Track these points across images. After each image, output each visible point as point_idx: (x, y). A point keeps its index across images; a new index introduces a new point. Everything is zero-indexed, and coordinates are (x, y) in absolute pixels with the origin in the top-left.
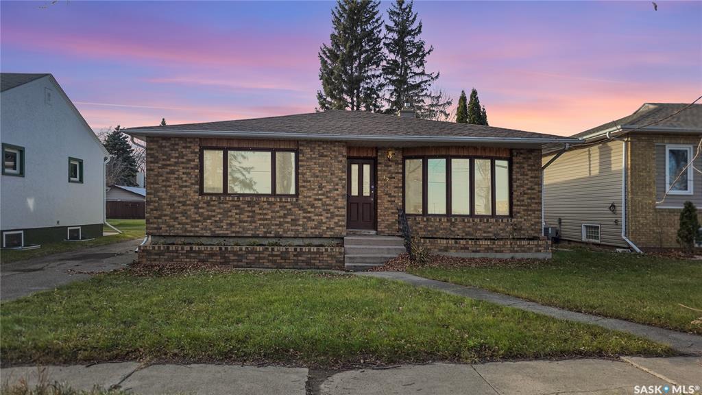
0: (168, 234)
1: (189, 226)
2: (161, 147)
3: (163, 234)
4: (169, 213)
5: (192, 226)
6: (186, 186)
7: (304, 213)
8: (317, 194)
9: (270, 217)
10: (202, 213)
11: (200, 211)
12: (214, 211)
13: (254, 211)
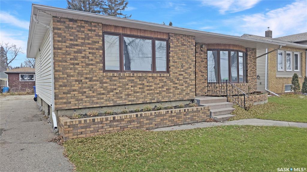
0: (76, 107)
1: (96, 99)
2: (68, 28)
3: (72, 108)
4: (77, 88)
5: (98, 99)
6: (92, 65)
9: (153, 88)
10: (106, 87)
11: (105, 85)
12: (115, 85)
13: (144, 84)
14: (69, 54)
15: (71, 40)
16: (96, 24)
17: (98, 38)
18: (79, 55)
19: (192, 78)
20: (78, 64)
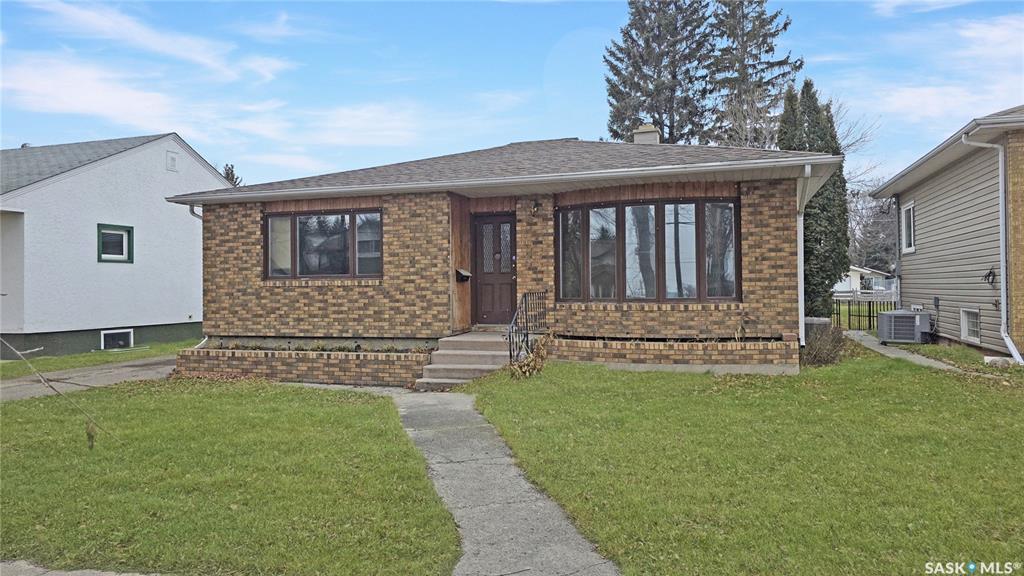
0: (226, 334)
1: (250, 323)
2: (219, 217)
3: (222, 334)
4: (227, 305)
5: (254, 324)
6: (246, 269)
7: (391, 301)
8: (408, 274)
9: (346, 309)
10: (265, 304)
11: (263, 301)
12: (279, 302)
13: (327, 301)
14: (219, 256)
15: (222, 234)
16: (253, 205)
17: (254, 226)
18: (230, 255)
19: (439, 289)
20: (228, 269)
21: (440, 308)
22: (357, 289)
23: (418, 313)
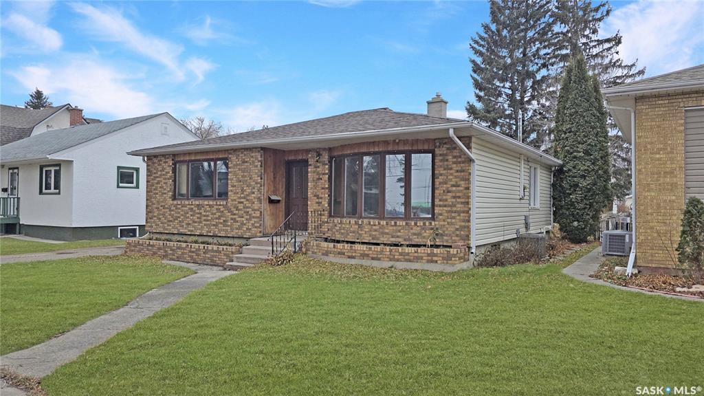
0: (154, 231)
1: (166, 225)
2: (154, 163)
4: (156, 215)
6: (165, 194)
7: (231, 215)
8: (240, 198)
9: (210, 218)
11: (172, 213)
14: (154, 186)
15: (155, 173)
16: (169, 156)
17: (170, 168)
18: (158, 185)
19: (256, 208)
20: (157, 194)
21: (256, 220)
22: (215, 207)
23: (245, 222)
